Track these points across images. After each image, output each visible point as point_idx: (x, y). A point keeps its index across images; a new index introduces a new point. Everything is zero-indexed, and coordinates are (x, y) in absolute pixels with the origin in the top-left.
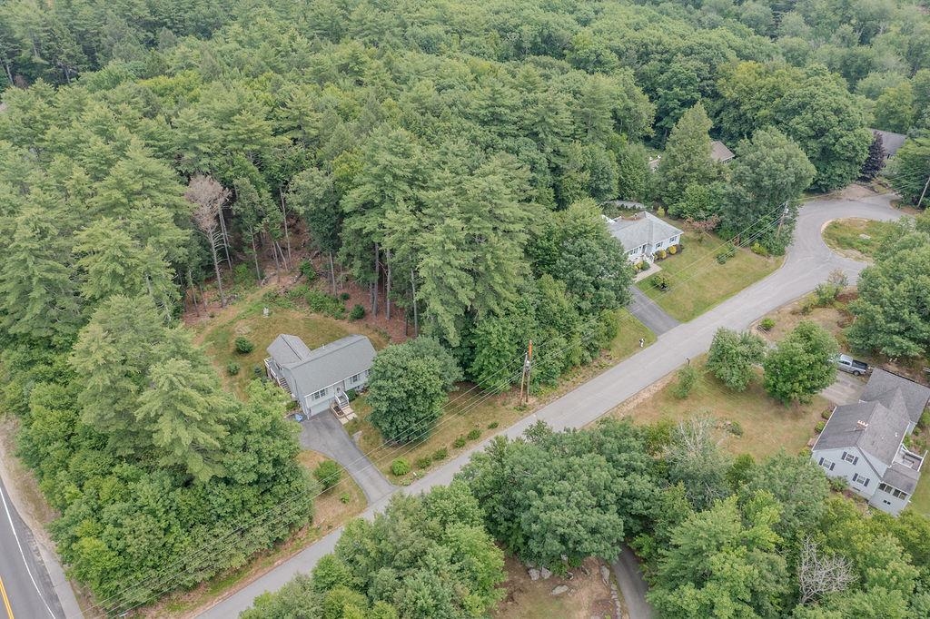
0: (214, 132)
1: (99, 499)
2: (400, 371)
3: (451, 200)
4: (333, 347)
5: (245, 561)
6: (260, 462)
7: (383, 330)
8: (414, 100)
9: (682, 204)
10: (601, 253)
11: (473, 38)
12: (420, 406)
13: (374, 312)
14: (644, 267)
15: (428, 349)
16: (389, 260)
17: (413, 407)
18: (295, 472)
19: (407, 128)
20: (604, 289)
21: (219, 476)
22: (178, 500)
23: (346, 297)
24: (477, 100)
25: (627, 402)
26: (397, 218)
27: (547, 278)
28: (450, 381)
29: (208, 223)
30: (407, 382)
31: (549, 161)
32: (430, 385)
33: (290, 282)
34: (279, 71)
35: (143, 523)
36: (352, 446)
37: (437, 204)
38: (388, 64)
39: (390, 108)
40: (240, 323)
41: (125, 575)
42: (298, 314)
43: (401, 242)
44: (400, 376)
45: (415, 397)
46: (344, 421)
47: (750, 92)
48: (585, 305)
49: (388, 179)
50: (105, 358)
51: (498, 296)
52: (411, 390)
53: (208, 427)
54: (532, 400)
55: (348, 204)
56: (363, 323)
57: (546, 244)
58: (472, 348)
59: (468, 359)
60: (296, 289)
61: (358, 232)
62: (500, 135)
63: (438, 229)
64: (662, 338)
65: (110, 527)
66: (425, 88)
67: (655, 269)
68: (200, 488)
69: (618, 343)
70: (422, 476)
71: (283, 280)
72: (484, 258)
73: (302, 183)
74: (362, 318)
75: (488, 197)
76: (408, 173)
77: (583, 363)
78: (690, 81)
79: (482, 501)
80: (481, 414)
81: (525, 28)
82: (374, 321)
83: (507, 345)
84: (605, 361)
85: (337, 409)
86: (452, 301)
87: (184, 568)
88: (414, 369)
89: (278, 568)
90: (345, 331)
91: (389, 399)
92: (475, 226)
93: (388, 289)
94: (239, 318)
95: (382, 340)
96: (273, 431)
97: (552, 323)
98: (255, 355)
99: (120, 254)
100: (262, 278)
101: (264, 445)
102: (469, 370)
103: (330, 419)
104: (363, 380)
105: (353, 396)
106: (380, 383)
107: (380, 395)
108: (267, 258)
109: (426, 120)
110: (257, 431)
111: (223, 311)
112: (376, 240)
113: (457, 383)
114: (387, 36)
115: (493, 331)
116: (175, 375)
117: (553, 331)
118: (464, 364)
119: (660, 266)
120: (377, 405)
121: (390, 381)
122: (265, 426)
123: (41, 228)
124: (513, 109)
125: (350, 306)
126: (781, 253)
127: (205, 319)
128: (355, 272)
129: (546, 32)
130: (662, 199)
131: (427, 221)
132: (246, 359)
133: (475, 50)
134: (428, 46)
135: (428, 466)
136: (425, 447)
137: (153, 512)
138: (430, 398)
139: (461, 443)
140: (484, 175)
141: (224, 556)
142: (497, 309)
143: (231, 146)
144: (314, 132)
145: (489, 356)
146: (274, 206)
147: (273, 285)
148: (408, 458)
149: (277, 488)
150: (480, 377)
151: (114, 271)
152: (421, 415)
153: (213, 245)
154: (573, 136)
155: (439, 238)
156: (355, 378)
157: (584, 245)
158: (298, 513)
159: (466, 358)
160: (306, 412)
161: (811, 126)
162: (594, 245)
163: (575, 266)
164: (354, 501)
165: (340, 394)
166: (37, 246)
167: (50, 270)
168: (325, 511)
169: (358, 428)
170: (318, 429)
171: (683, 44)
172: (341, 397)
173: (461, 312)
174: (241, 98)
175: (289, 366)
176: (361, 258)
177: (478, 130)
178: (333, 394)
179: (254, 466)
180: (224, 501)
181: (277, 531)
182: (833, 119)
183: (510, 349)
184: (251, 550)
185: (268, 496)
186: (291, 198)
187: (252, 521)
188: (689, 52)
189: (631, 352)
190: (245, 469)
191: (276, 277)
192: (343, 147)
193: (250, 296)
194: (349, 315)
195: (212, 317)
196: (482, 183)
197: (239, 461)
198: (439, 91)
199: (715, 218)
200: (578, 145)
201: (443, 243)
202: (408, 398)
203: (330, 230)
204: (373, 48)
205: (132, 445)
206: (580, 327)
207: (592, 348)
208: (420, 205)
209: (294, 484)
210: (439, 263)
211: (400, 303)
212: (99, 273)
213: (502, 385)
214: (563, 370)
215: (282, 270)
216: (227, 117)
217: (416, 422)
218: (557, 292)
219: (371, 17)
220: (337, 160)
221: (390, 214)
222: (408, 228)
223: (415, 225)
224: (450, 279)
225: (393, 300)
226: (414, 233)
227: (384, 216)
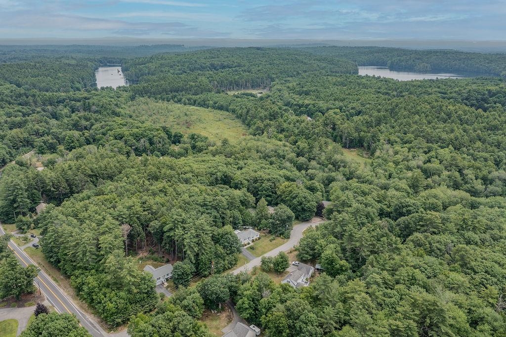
0: (127, 212)
2: (180, 267)
3: (192, 226)
4: (160, 268)
6: (148, 288)
8: (182, 200)
9: (261, 226)
10: (231, 238)
11: (201, 178)
12: (185, 277)
13: (172, 260)
14: (249, 244)
15: (187, 263)
16: (176, 243)
17: (183, 277)
19: (181, 208)
21: (138, 291)
23: (163, 257)
24: (200, 200)
26: (179, 231)
27: (218, 245)
28: (193, 271)
29: (126, 237)
31: (221, 216)
32: (188, 272)
33: (146, 254)
34: (140, 192)
36: (167, 291)
37: (189, 227)
38: (174, 189)
39: (175, 203)
42: (150, 262)
43: (179, 238)
44: (180, 269)
45: (184, 274)
46: (165, 286)
47: (284, 192)
48: (228, 252)
49: (176, 222)
51: (204, 249)
55: (165, 229)
57: (217, 237)
58: (198, 263)
59: (197, 266)
60: (148, 256)
61: (168, 237)
62: (206, 209)
63: (189, 233)
64: (251, 261)
66: (185, 196)
67: (252, 244)
69: (238, 263)
71: (144, 254)
72: (200, 240)
73: (153, 224)
74: (168, 262)
75: (201, 225)
76: (181, 220)
77: (229, 268)
78: (268, 189)
81: (218, 174)
82: (172, 262)
85: (163, 283)
86: (193, 251)
90: (163, 265)
91: (177, 274)
92: (198, 232)
93: (176, 252)
97: (219, 257)
100: (138, 254)
103: (161, 286)
104: (170, 275)
105: (167, 280)
106: (175, 270)
107: (175, 274)
108: (140, 248)
109: (186, 206)
112: (173, 238)
114: (174, 179)
115: (203, 258)
117: (220, 259)
118: (197, 268)
124: (210, 202)
125: (165, 259)
126: (288, 238)
128: (167, 248)
129: (225, 174)
130: (255, 225)
131: (186, 232)
133: (202, 182)
134: (187, 181)
138: (187, 275)
140: (200, 220)
142: (204, 253)
143: (132, 215)
144: (154, 211)
145: (203, 265)
146: (143, 232)
147: (141, 255)
153: (126, 243)
154: (228, 208)
155: (189, 235)
156: (168, 275)
157: (227, 236)
161: (298, 202)
162: (230, 236)
163: (225, 242)
169: (169, 287)
171: (268, 177)
172: (164, 280)
173: (195, 254)
174: (134, 202)
176: (169, 244)
177: (200, 209)
178: (162, 280)
182: (303, 200)
183: (208, 263)
186: (149, 229)
188: (269, 180)
189: (242, 265)
192: (163, 215)
193: (136, 258)
194: (165, 261)
196: (200, 222)
198: (190, 197)
199: (269, 229)
200: (228, 211)
202: (182, 274)
203: (160, 237)
204: (169, 183)
206: (227, 258)
207: (231, 264)
208: (184, 228)
210: (189, 241)
212: (106, 248)
213: (207, 273)
214: (223, 270)
215: (143, 252)
216: (130, 208)
218: (220, 249)
219: (168, 172)
220: (162, 218)
221: (177, 231)
222: (181, 234)
223: (183, 233)
224: (192, 245)
225: (178, 255)
226: (183, 235)
227: (175, 231)
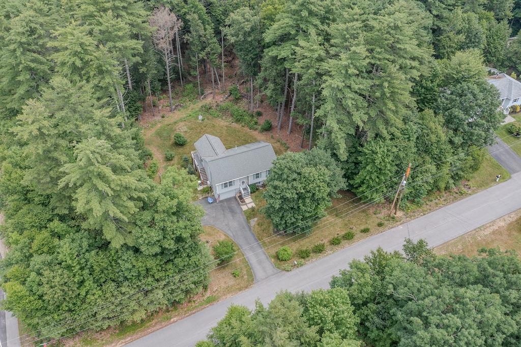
1: (31, 248)
2: (295, 176)
3: (358, 33)
4: (243, 149)
5: (144, 317)
6: (164, 237)
7: (284, 141)
12: (307, 208)
13: (279, 127)
15: (320, 160)
16: (296, 83)
17: (302, 208)
18: (195, 248)
20: (477, 128)
21: (129, 244)
22: (91, 260)
23: (259, 114)
25: (483, 227)
27: (428, 112)
28: (336, 189)
29: (165, 45)
30: (300, 186)
32: (319, 191)
33: (222, 99)
35: (58, 276)
36: (247, 229)
37: (345, 35)
40: (182, 124)
41: (45, 315)
42: (223, 123)
43: (308, 68)
44: (295, 180)
45: (304, 199)
46: (244, 208)
48: (458, 140)
49: (305, 13)
50: (39, 129)
51: (387, 122)
52: (302, 193)
53: (121, 202)
54: (400, 214)
55: (268, 36)
56: (270, 134)
57: (430, 84)
58: (357, 164)
59: (351, 173)
60: (224, 105)
61: (274, 59)
64: (514, 176)
65: (33, 275)
67: (509, 119)
68: (113, 252)
69: (477, 176)
70: (302, 265)
71: (216, 97)
72: (380, 86)
73: (236, 18)
74: (269, 130)
75: (392, 32)
77: (447, 188)
79: (358, 307)
80: (355, 218)
82: (278, 134)
83: (388, 165)
84: (464, 190)
85: (241, 197)
86: (347, 121)
87: (94, 315)
88: (307, 175)
89: (173, 324)
90: (255, 139)
91: (282, 198)
92: (377, 56)
93: (292, 109)
94: (181, 120)
95: (282, 149)
96: (179, 212)
97: (428, 152)
98: (186, 148)
99: (79, 49)
100: (202, 94)
101: (169, 224)
102: (351, 182)
103: (234, 205)
104: (263, 178)
105: (254, 189)
106: (276, 183)
107: (275, 193)
110: (164, 211)
111: (171, 114)
112: (287, 65)
113: (341, 191)
115: (379, 151)
116: (93, 152)
117: (428, 158)
118: (348, 176)
119: (514, 117)
120: (272, 201)
121: (285, 182)
122: (171, 208)
123: (31, 27)
125: (262, 121)
127: (158, 118)
128: (268, 93)
131: (333, 51)
132: (181, 150)
135: (308, 256)
136: (307, 240)
137: (69, 267)
138: (316, 201)
139: (337, 241)
141: (128, 310)
142: (385, 133)
145: (371, 173)
146: (215, 40)
147: (209, 100)
148: (292, 248)
149: (178, 261)
150: (361, 189)
151: (74, 63)
152: (308, 215)
153: (167, 63)
155: (345, 63)
156: (257, 176)
157: (466, 87)
158: (194, 283)
159: (349, 171)
160: (216, 197)
163: (454, 105)
164: (243, 277)
165: (244, 186)
166: (24, 40)
167: (34, 61)
168: (219, 281)
169: (254, 216)
170: (223, 210)
172: (244, 189)
173: (353, 132)
175: (207, 159)
176: (274, 82)
178: (238, 186)
179: (159, 241)
180: (130, 267)
181: (175, 294)
183: (390, 169)
184: (152, 308)
185: (170, 266)
187: (155, 284)
189: (487, 184)
190: (149, 242)
191: (212, 95)
193: (192, 106)
194: (260, 127)
195: (163, 117)
196: (388, 20)
197: (145, 236)
201: (346, 68)
202: (299, 198)
203: (253, 59)
205: (67, 206)
206: (450, 159)
207: (456, 177)
208: (328, 38)
209: (194, 259)
210: (341, 85)
211: (300, 121)
213: (378, 198)
214: (429, 192)
215: (217, 91)
217: (302, 220)
218: (436, 127)
221: (302, 43)
222: (316, 55)
223: (323, 53)
224: (349, 102)
225: (295, 118)
226: (320, 59)
227: (297, 45)
